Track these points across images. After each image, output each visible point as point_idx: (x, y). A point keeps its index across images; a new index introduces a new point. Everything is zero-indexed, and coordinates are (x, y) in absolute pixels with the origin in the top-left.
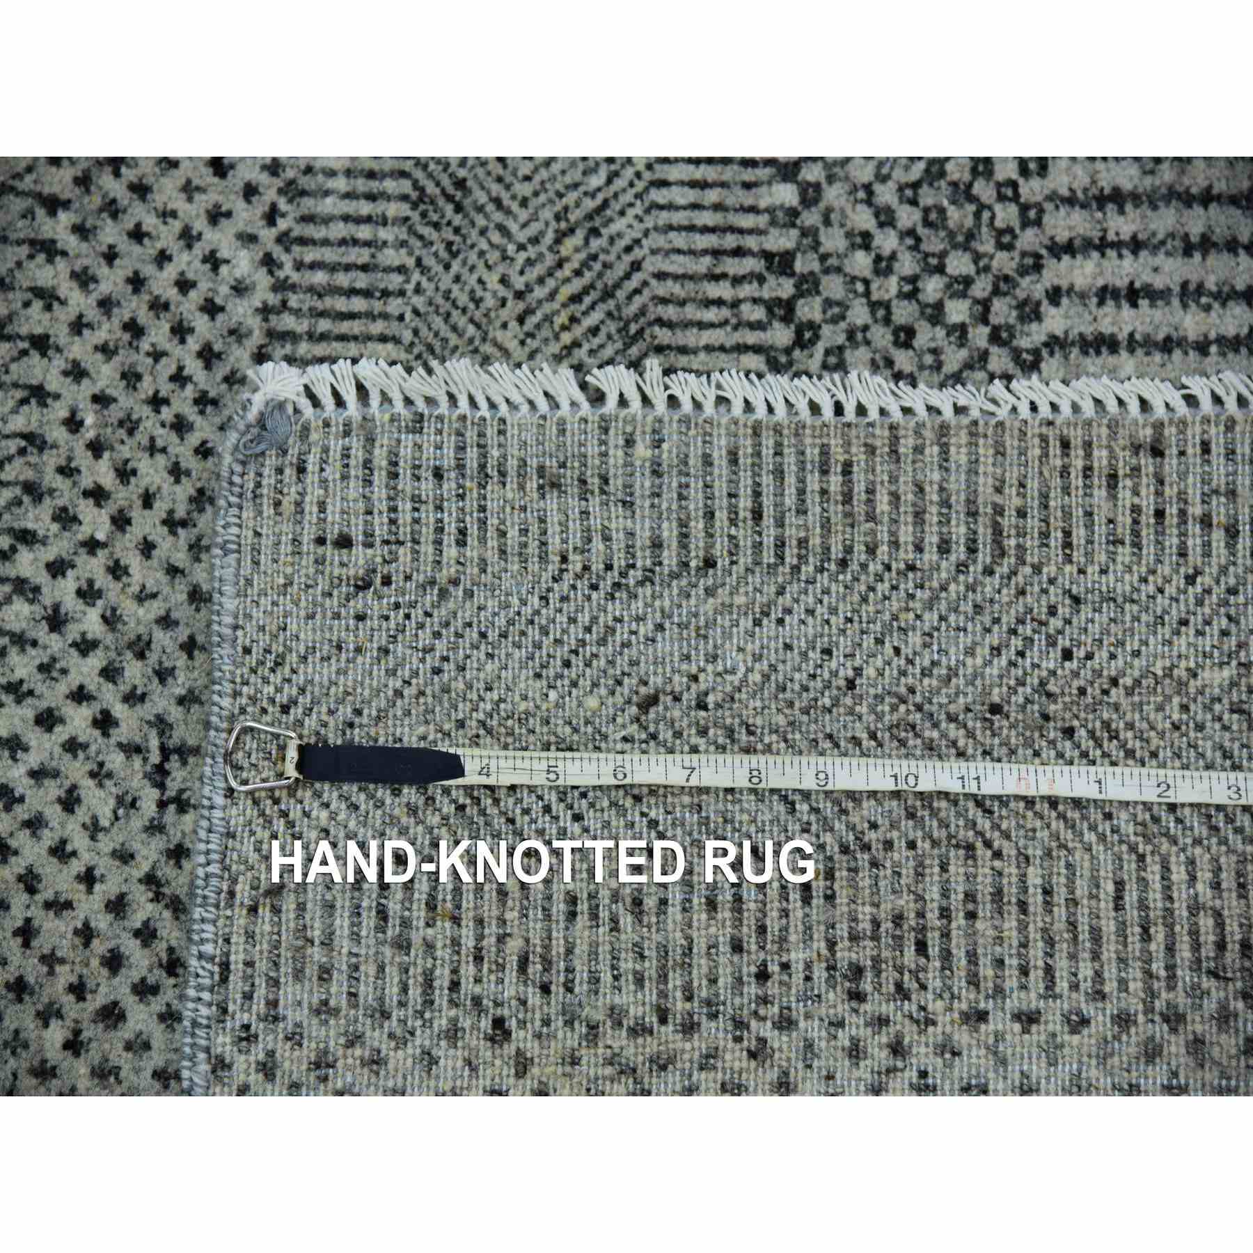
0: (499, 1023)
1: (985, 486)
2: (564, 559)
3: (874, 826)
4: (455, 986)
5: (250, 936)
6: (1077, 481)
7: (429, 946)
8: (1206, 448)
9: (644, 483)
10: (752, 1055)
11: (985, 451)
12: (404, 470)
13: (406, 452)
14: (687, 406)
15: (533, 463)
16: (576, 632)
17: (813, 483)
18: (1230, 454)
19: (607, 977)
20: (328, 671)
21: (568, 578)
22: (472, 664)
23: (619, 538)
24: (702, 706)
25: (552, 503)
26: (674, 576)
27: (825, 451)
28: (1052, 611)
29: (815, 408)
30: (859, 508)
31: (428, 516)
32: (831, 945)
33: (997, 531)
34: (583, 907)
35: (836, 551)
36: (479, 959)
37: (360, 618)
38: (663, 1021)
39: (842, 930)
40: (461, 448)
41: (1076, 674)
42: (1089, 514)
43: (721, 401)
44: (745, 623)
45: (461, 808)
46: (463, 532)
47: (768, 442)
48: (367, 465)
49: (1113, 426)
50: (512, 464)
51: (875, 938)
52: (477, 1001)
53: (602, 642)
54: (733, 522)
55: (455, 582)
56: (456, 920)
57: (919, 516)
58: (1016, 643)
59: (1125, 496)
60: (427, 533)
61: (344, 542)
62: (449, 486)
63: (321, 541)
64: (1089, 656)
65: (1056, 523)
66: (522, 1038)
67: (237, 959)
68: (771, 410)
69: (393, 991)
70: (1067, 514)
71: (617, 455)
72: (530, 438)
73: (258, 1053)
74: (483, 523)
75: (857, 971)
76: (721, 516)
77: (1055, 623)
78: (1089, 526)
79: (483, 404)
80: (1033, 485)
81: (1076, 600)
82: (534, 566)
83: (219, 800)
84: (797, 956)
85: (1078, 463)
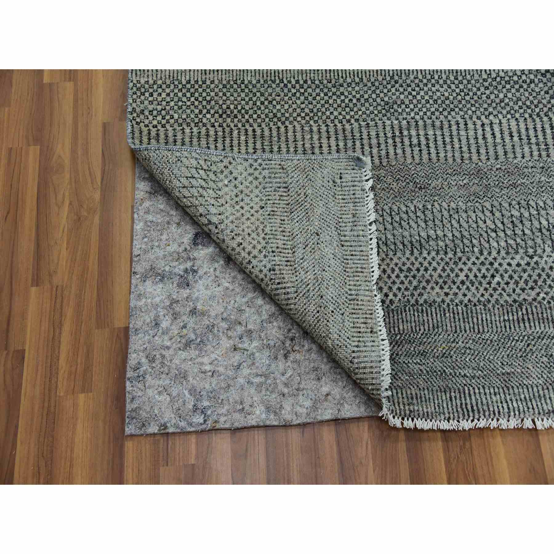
0: (263, 207)
1: (362, 298)
2: (341, 218)
3: (300, 274)
4: (269, 200)
5: (276, 164)
6: (364, 316)
7: (275, 195)
8: (374, 341)
9: (356, 233)
10: (260, 250)
11: (369, 298)
12: (355, 188)
13: (357, 188)
14: (370, 242)
15: (357, 212)
16: (328, 220)
17: (359, 266)
18: (373, 346)
19: (271, 225)
20: (319, 176)
21: (338, 219)
22: (322, 202)
23: (345, 229)
24: (318, 244)
25: (351, 216)
26: (340, 239)
27: (365, 268)
28: (340, 309)
29: (372, 267)
30: (355, 274)
31: (347, 193)
32: (279, 265)
33: (354, 300)
34: (283, 222)
35: (347, 270)
36: (273, 204)
37: (328, 182)
38: (265, 234)
39: (281, 267)
40: (359, 198)
41: (329, 313)
42: (358, 318)
43: (372, 249)
44: (332, 252)
45: (298, 201)
46: (344, 199)
47: (366, 258)
48: (355, 181)
49: (375, 324)
50: (357, 208)
51: (280, 274)
52: (267, 203)
53: (327, 226)
54: (350, 251)
55: (335, 198)
56: (279, 200)
57: (355, 285)
58: (334, 302)
59: (363, 325)
60: (343, 193)
61: (341, 178)
62: (352, 196)
63: (341, 174)
64: (332, 316)
65: (356, 311)
66: (261, 211)
67: (272, 162)
68: (371, 259)
69: (267, 190)
70: (358, 314)
71: (360, 228)
72: (362, 211)
73: (258, 167)
74: (346, 203)
75: (274, 270)
76: (351, 248)
77: (338, 310)
78: (356, 318)
79: (367, 202)
80: (363, 307)
81: (343, 314)
82: (339, 213)
83: (297, 158)
84: (276, 258)
85: (368, 316)
